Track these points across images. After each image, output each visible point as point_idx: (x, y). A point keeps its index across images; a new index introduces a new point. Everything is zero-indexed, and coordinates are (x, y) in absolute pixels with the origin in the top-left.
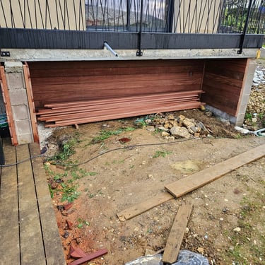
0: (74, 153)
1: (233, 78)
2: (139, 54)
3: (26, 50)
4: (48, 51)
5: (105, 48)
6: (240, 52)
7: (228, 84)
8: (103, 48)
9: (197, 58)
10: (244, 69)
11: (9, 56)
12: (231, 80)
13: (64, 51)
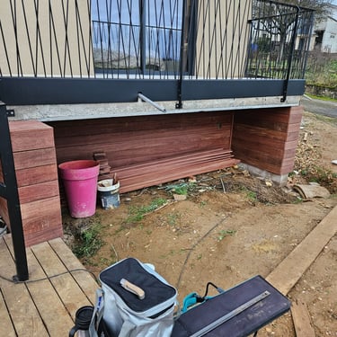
0: (104, 244)
1: (273, 129)
2: (179, 106)
3: (38, 107)
4: (68, 106)
5: (139, 100)
6: (283, 100)
7: (265, 137)
8: (137, 101)
9: (241, 108)
10: (288, 119)
11: (14, 115)
12: (270, 131)
13: (88, 105)
